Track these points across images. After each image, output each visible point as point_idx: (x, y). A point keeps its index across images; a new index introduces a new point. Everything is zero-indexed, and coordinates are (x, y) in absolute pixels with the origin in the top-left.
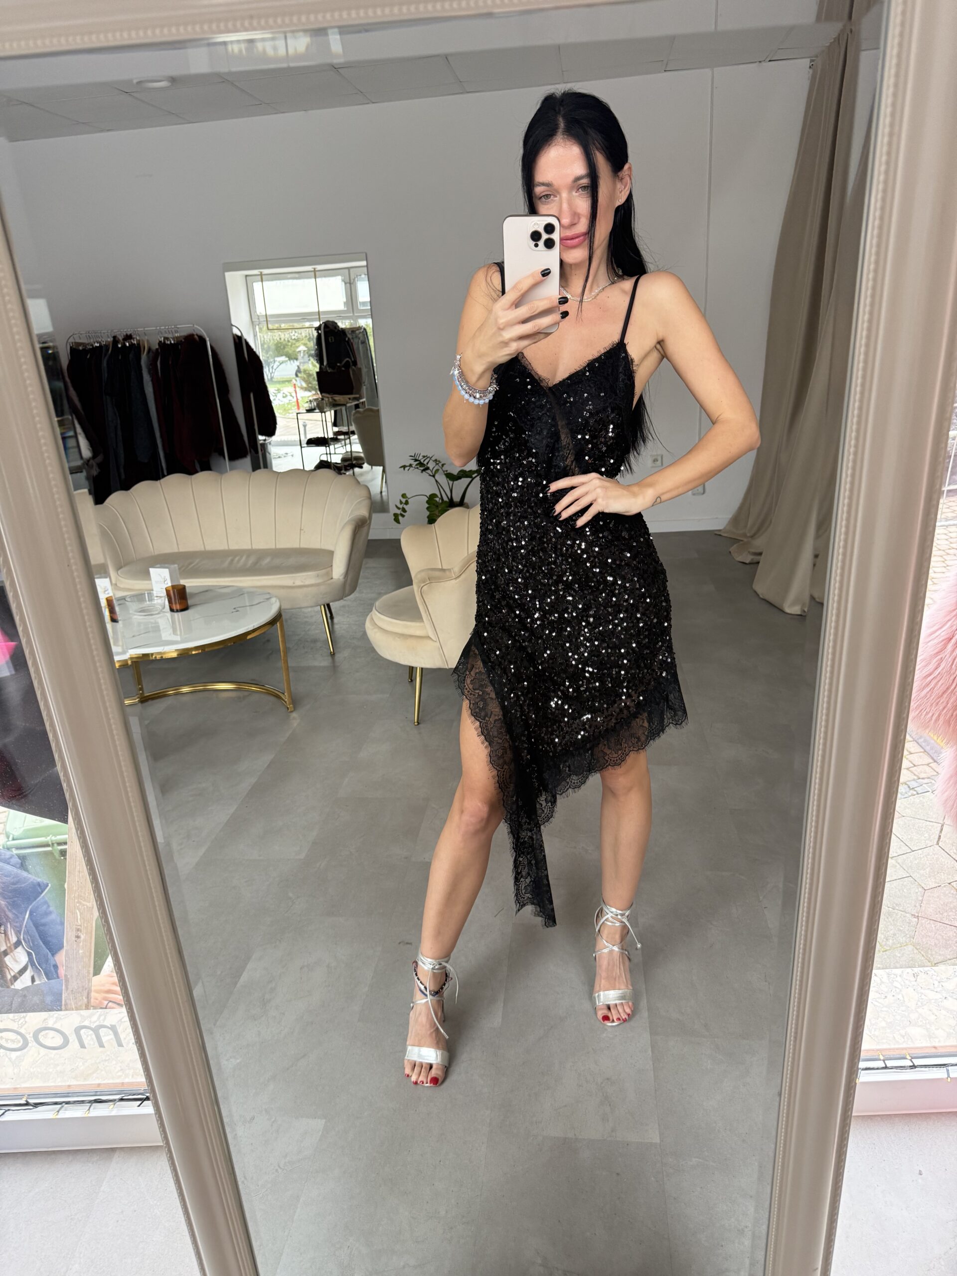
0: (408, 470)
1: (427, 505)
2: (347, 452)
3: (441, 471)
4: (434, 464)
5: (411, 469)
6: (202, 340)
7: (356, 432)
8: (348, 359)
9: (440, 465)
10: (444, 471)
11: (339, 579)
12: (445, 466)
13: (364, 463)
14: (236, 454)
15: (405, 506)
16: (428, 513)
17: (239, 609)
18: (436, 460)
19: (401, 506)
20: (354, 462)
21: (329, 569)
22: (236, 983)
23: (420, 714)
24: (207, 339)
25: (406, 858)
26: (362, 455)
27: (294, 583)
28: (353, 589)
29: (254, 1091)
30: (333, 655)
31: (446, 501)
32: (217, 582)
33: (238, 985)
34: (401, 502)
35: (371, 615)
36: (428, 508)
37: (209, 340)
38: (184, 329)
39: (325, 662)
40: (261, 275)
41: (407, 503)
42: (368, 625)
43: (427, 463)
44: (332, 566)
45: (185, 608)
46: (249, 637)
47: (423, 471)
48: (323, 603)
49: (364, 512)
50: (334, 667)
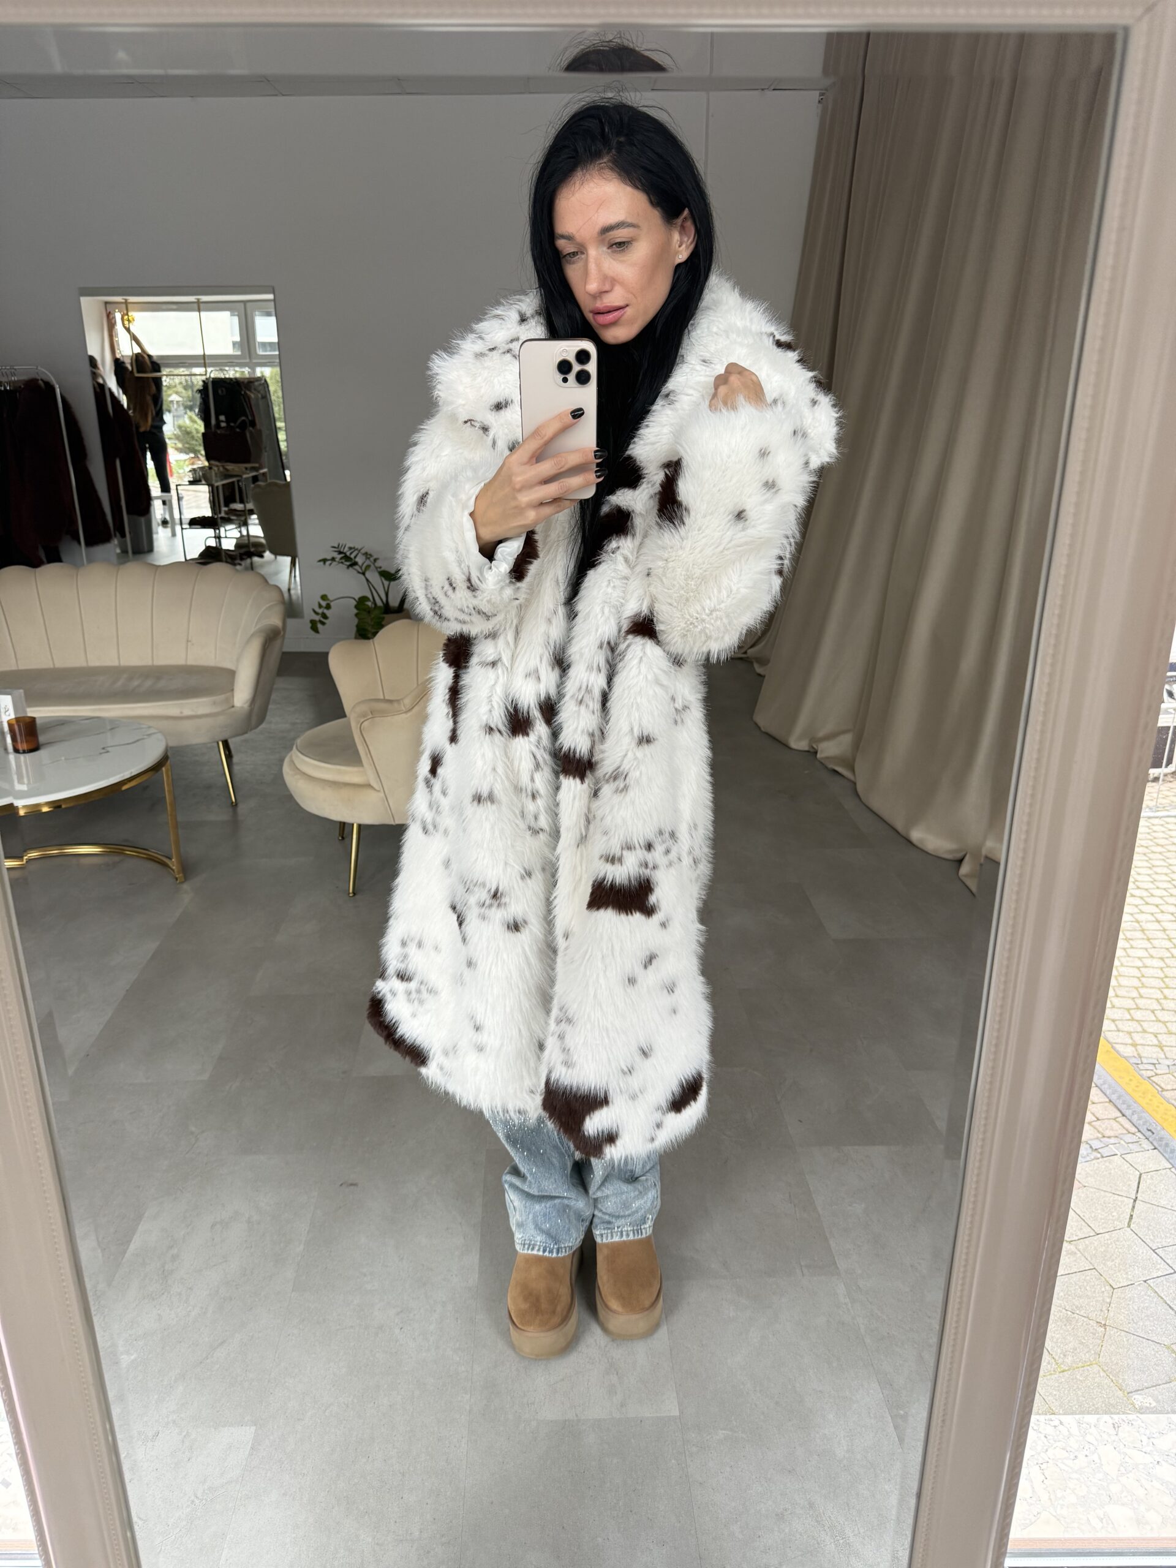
0: (330, 564)
1: (355, 611)
2: (242, 536)
3: (372, 566)
4: (364, 557)
5: (334, 563)
6: (49, 387)
7: (255, 511)
8: (243, 418)
9: (372, 559)
10: (377, 568)
11: (242, 707)
12: (378, 561)
13: (264, 552)
14: (97, 536)
15: (326, 611)
16: (356, 621)
17: (109, 749)
18: (366, 554)
19: (320, 611)
20: (252, 550)
21: (229, 694)
22: (125, 1252)
23: (357, 880)
24: (57, 386)
25: (344, 1072)
26: (263, 541)
27: (181, 713)
28: (262, 719)
29: (156, 1397)
30: (234, 806)
31: (380, 607)
32: (75, 711)
33: (126, 1255)
34: (320, 606)
35: (291, 757)
36: (356, 615)
37: (59, 387)
38: (22, 370)
39: (224, 816)
40: (126, 303)
41: (328, 607)
42: (286, 769)
43: (355, 557)
44: (233, 690)
45: (35, 748)
46: (124, 788)
47: (348, 567)
48: (223, 738)
49: (276, 620)
50: (235, 823)
